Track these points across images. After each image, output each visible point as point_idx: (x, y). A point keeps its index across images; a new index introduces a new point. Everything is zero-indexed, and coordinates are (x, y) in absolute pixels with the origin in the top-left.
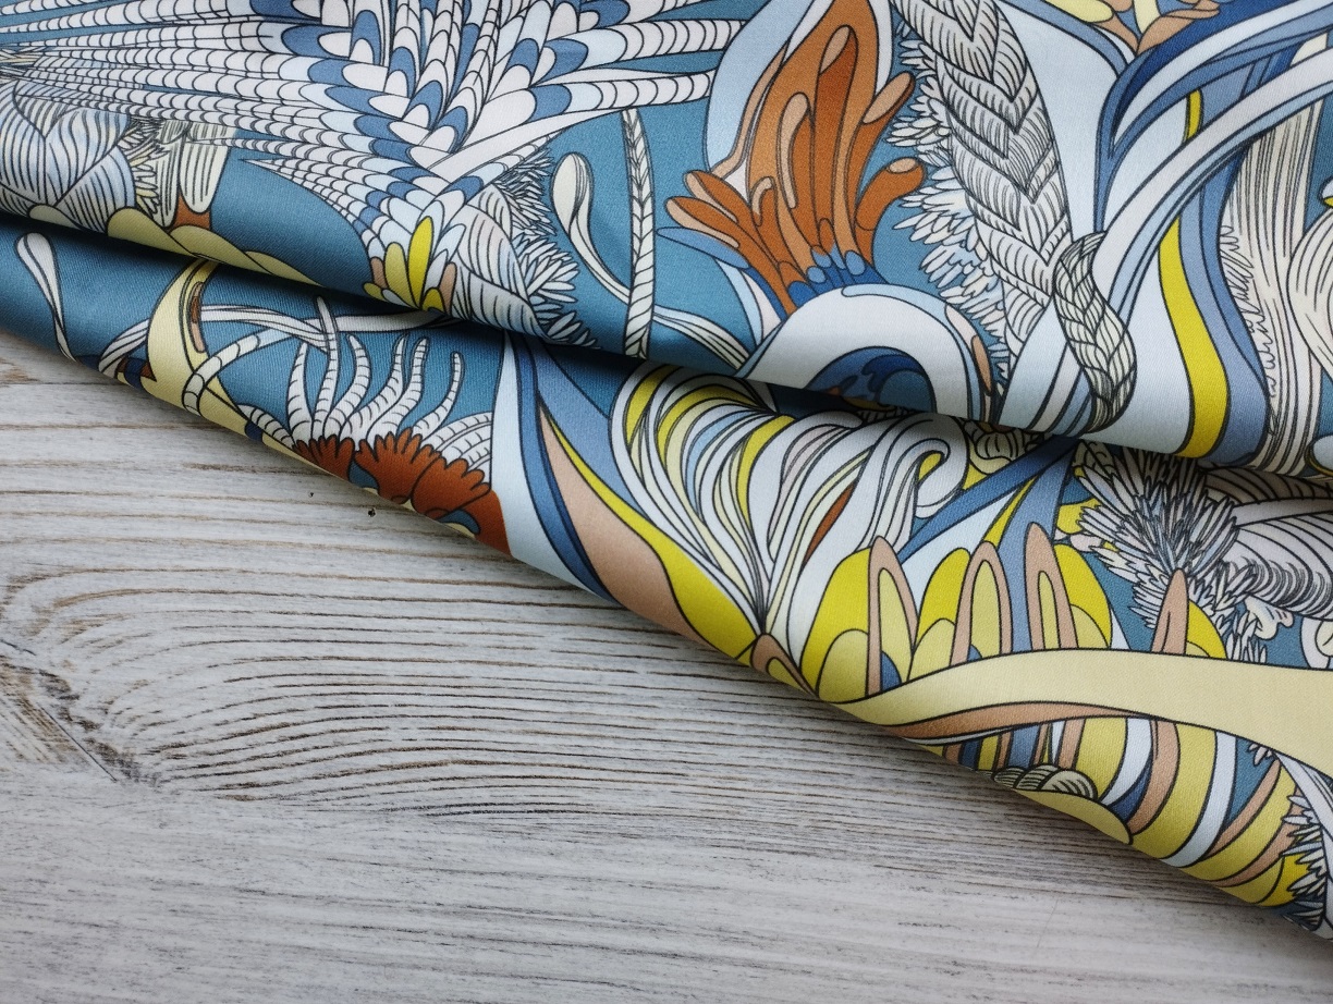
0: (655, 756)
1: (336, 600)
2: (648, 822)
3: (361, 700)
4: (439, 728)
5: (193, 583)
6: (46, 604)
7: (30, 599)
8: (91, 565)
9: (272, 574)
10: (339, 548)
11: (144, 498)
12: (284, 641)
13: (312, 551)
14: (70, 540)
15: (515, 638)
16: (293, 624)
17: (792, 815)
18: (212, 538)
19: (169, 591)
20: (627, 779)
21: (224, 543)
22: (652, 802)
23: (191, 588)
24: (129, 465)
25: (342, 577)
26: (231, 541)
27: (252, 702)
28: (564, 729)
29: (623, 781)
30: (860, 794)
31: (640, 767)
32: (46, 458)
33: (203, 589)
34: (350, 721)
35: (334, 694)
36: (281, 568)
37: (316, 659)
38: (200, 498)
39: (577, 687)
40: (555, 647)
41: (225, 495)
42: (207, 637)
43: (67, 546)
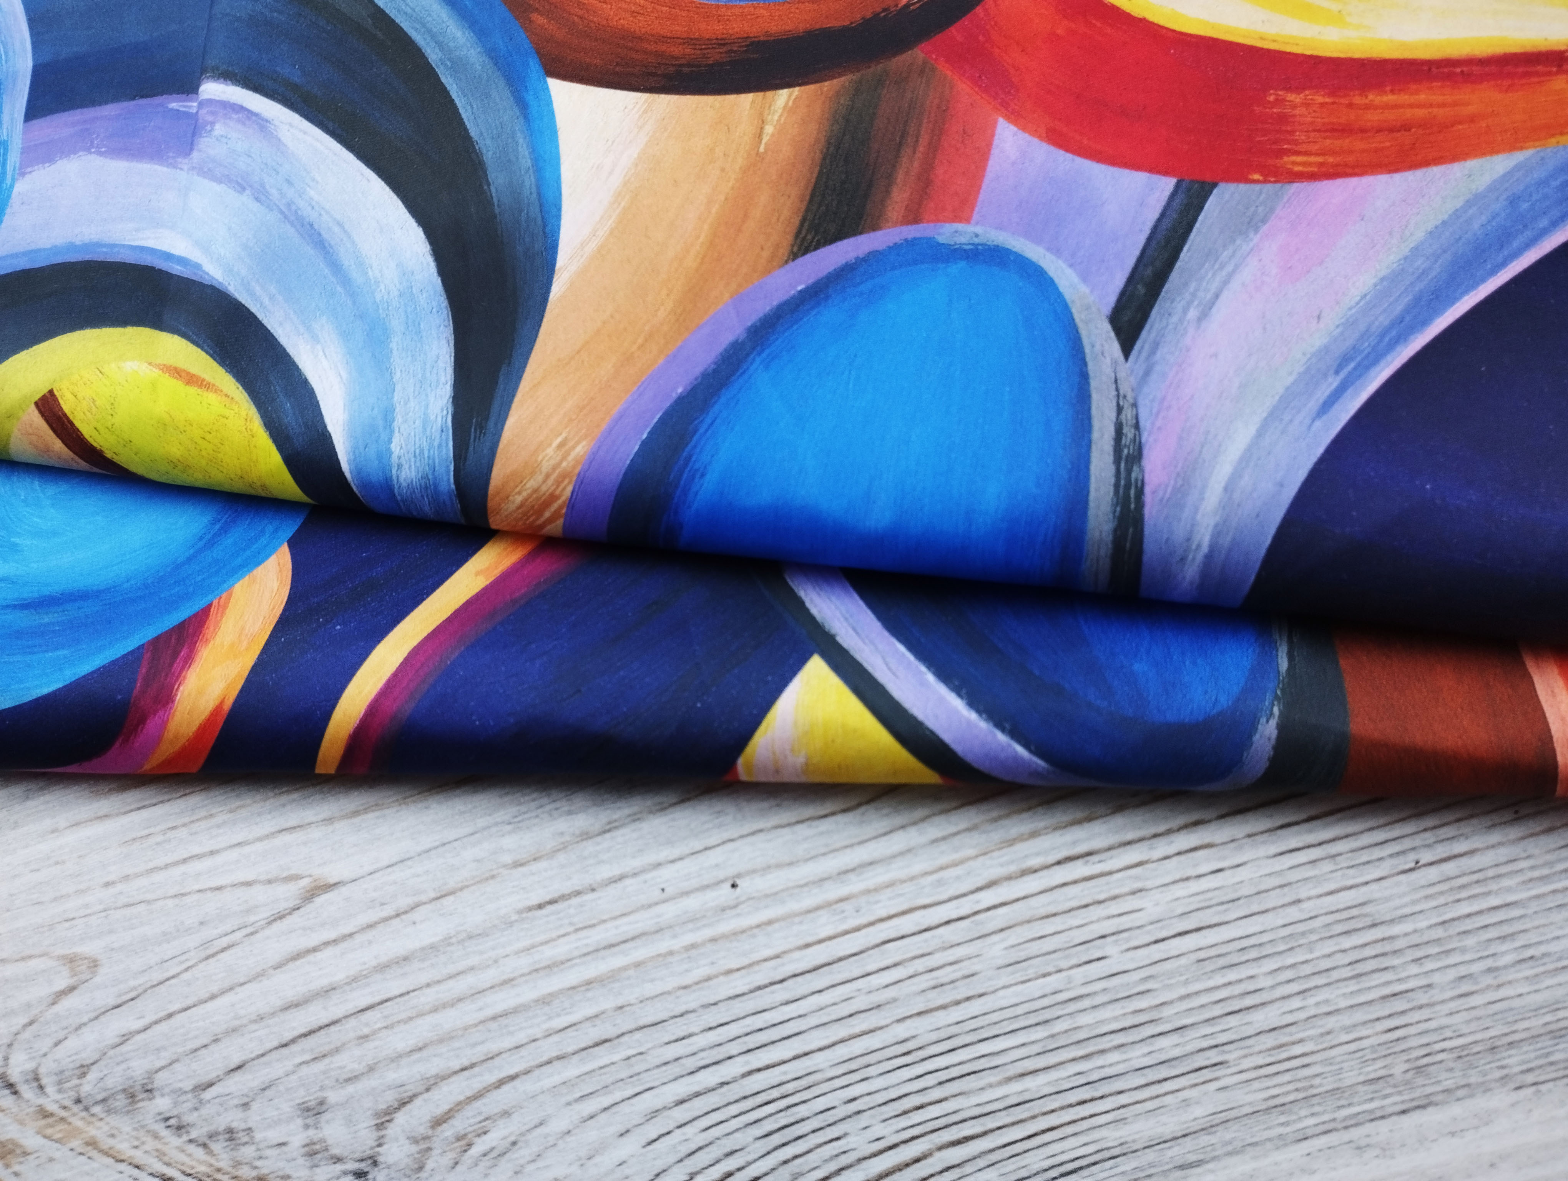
0: (1176, 1052)
1: (731, 1002)
2: (1204, 1139)
3: (802, 1111)
4: (905, 1113)
5: (572, 1042)
6: (422, 1130)
7: (403, 1131)
8: (456, 1065)
9: (652, 998)
10: (713, 940)
11: (488, 966)
12: (692, 1073)
13: (685, 955)
14: (426, 1046)
15: (949, 969)
16: (694, 1049)
17: (1380, 1064)
18: (574, 983)
19: (549, 1062)
20: (1154, 1093)
21: (589, 983)
22: (1198, 1111)
23: (570, 1049)
24: (462, 936)
25: (729, 972)
26: (596, 978)
27: (681, 1160)
28: (1052, 1059)
29: (1151, 1098)
30: (1453, 1006)
31: (1164, 1072)
32: (374, 963)
33: (583, 1045)
34: (800, 1141)
35: (770, 1115)
36: (659, 987)
37: (735, 1080)
38: (547, 942)
39: (1046, 1002)
40: (1000, 962)
41: (571, 929)
42: (606, 1101)
43: (424, 1053)
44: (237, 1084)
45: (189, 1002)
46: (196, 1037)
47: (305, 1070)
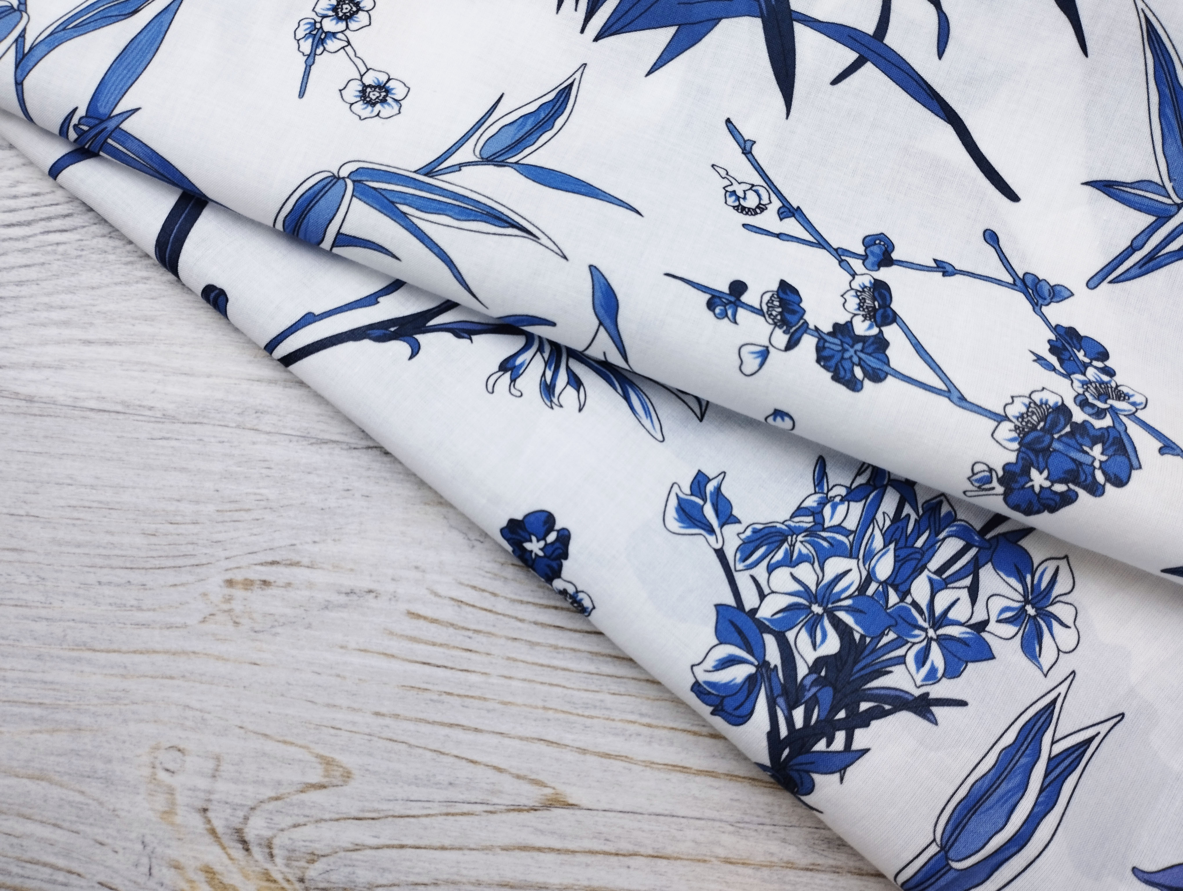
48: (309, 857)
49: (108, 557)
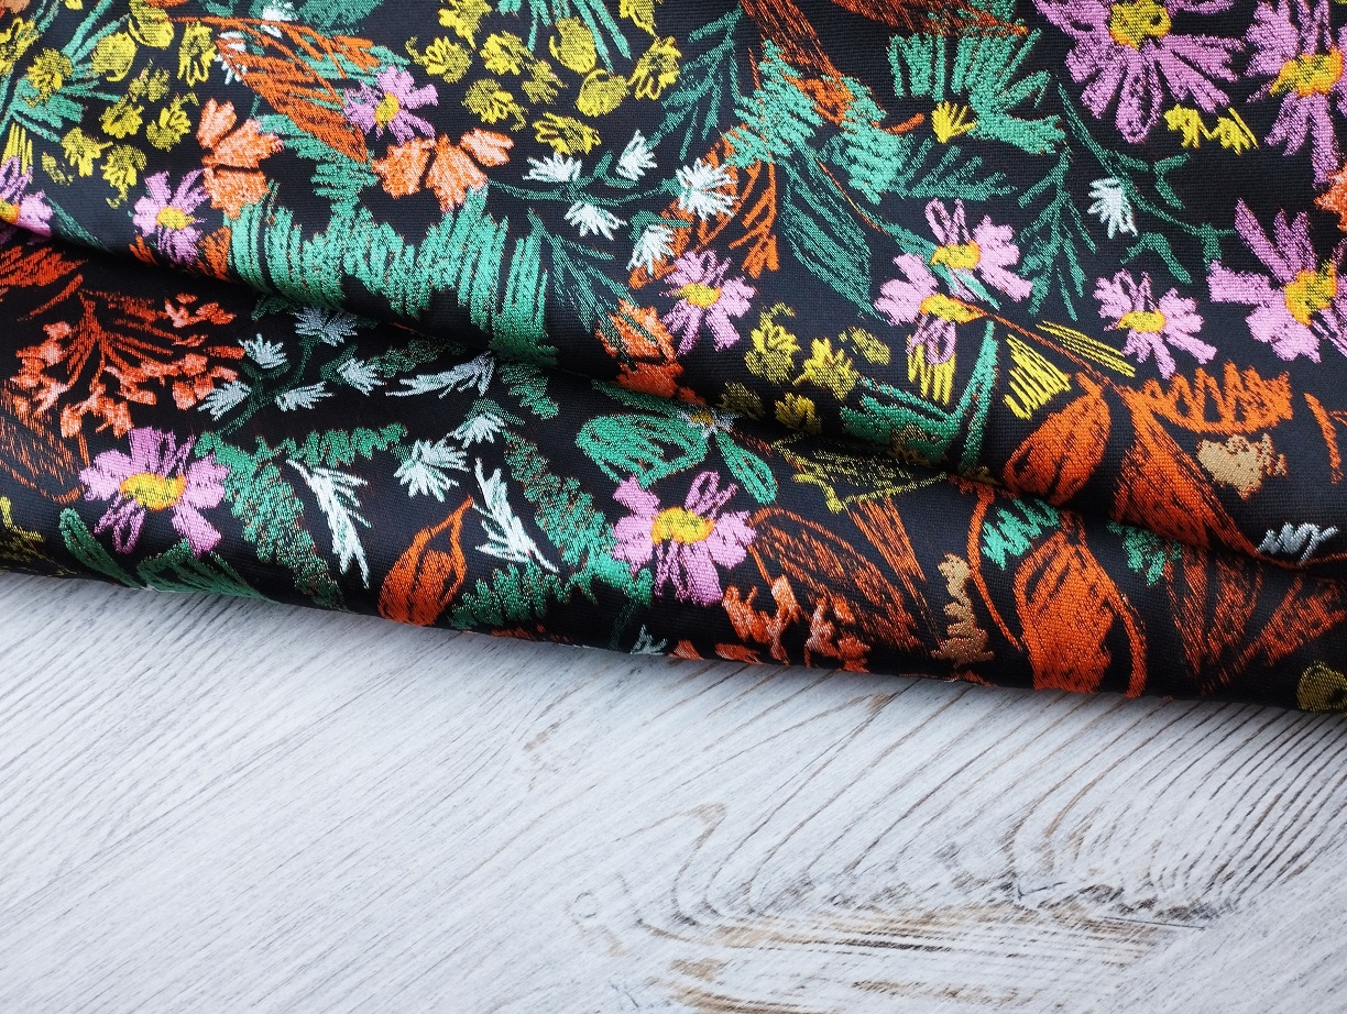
44: (877, 856)
45: (813, 811)
46: (830, 833)
47: (928, 829)
48: (742, 890)
49: (427, 801)
